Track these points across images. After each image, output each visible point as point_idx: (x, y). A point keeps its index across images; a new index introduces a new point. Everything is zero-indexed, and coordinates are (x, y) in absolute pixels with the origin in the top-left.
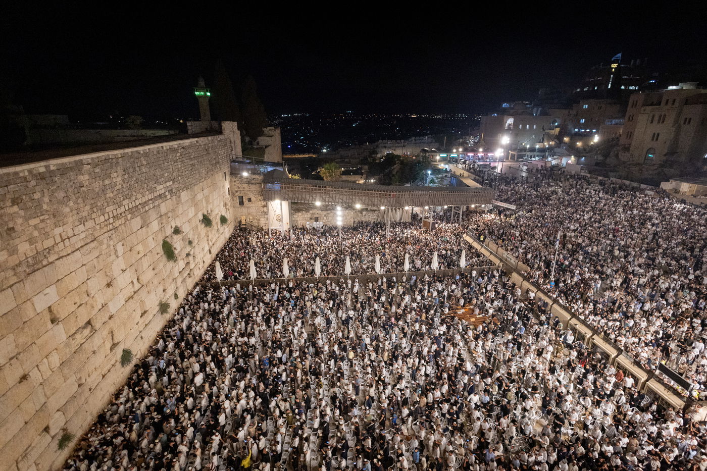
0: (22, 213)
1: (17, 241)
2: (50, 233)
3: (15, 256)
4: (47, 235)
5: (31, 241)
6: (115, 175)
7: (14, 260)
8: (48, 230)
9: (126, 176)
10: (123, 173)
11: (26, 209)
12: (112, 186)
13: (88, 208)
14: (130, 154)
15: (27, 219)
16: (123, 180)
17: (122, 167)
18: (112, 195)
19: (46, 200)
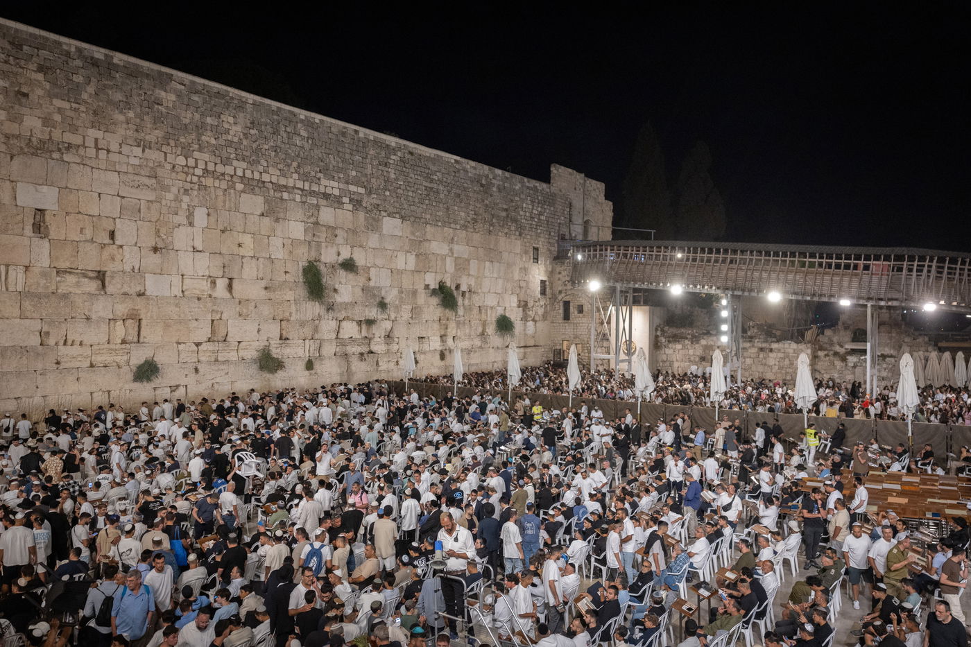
0: (48, 86)
1: (25, 111)
2: (80, 129)
3: (16, 125)
4: (74, 129)
5: (47, 121)
6: (231, 120)
7: (12, 128)
8: (79, 123)
9: (252, 132)
10: (249, 125)
11: (54, 84)
12: (218, 131)
13: (159, 133)
14: (275, 109)
15: (51, 96)
16: (244, 134)
17: (248, 116)
18: (213, 141)
19: (91, 89)
